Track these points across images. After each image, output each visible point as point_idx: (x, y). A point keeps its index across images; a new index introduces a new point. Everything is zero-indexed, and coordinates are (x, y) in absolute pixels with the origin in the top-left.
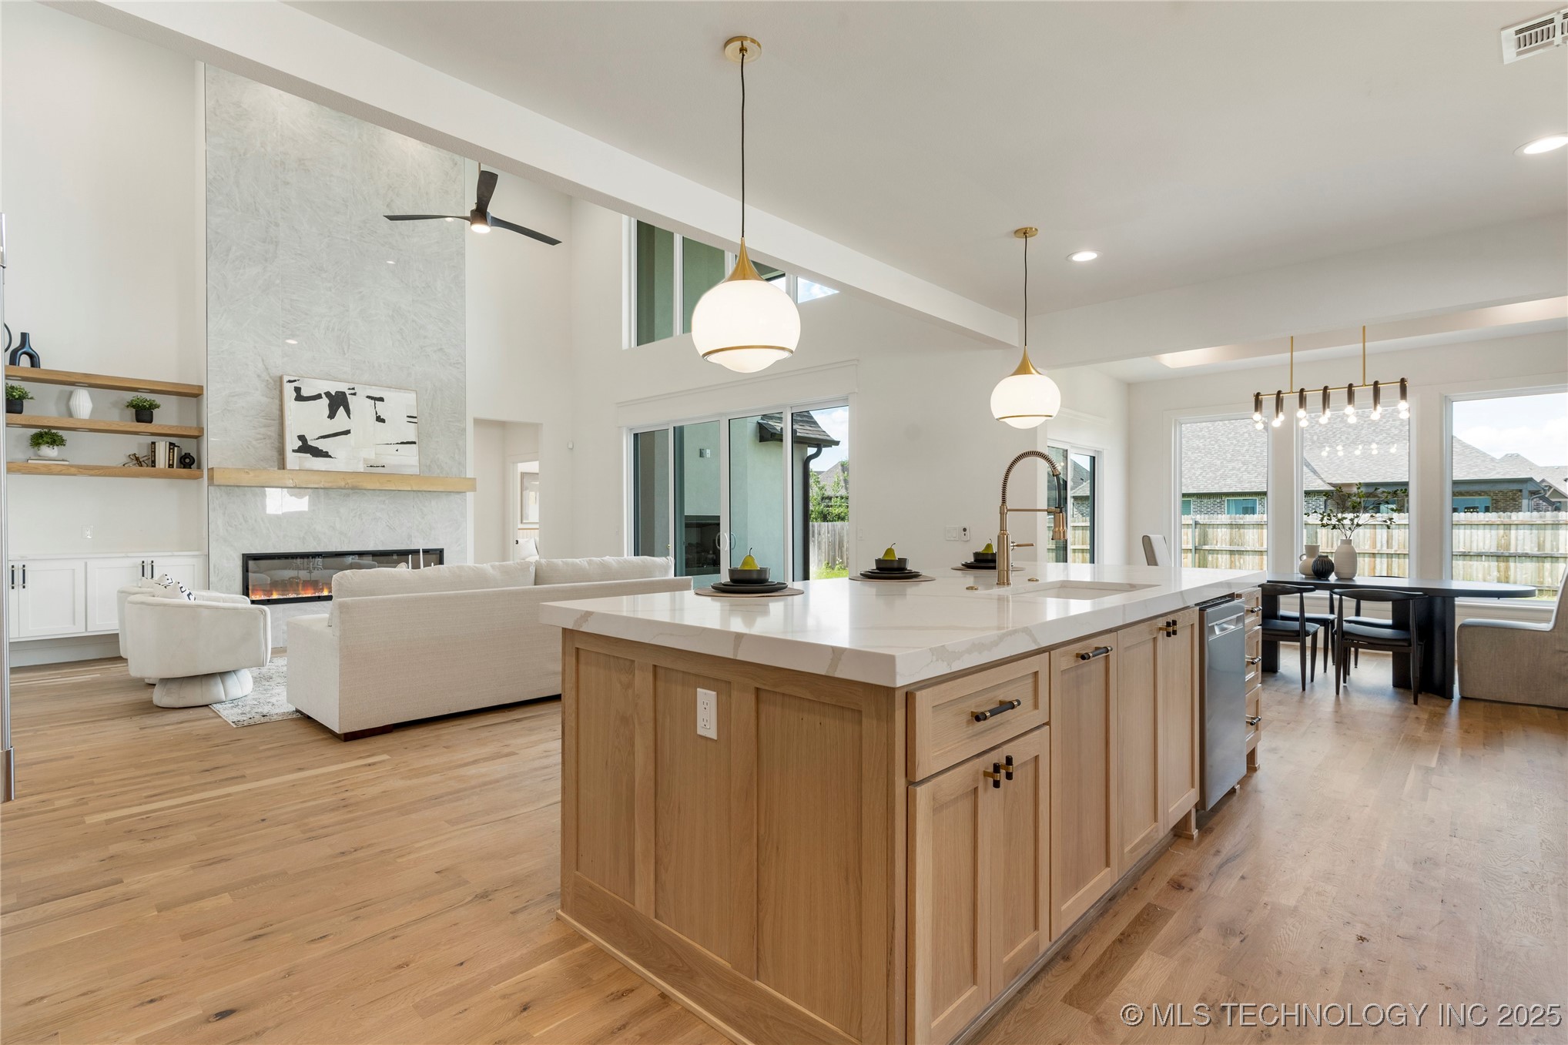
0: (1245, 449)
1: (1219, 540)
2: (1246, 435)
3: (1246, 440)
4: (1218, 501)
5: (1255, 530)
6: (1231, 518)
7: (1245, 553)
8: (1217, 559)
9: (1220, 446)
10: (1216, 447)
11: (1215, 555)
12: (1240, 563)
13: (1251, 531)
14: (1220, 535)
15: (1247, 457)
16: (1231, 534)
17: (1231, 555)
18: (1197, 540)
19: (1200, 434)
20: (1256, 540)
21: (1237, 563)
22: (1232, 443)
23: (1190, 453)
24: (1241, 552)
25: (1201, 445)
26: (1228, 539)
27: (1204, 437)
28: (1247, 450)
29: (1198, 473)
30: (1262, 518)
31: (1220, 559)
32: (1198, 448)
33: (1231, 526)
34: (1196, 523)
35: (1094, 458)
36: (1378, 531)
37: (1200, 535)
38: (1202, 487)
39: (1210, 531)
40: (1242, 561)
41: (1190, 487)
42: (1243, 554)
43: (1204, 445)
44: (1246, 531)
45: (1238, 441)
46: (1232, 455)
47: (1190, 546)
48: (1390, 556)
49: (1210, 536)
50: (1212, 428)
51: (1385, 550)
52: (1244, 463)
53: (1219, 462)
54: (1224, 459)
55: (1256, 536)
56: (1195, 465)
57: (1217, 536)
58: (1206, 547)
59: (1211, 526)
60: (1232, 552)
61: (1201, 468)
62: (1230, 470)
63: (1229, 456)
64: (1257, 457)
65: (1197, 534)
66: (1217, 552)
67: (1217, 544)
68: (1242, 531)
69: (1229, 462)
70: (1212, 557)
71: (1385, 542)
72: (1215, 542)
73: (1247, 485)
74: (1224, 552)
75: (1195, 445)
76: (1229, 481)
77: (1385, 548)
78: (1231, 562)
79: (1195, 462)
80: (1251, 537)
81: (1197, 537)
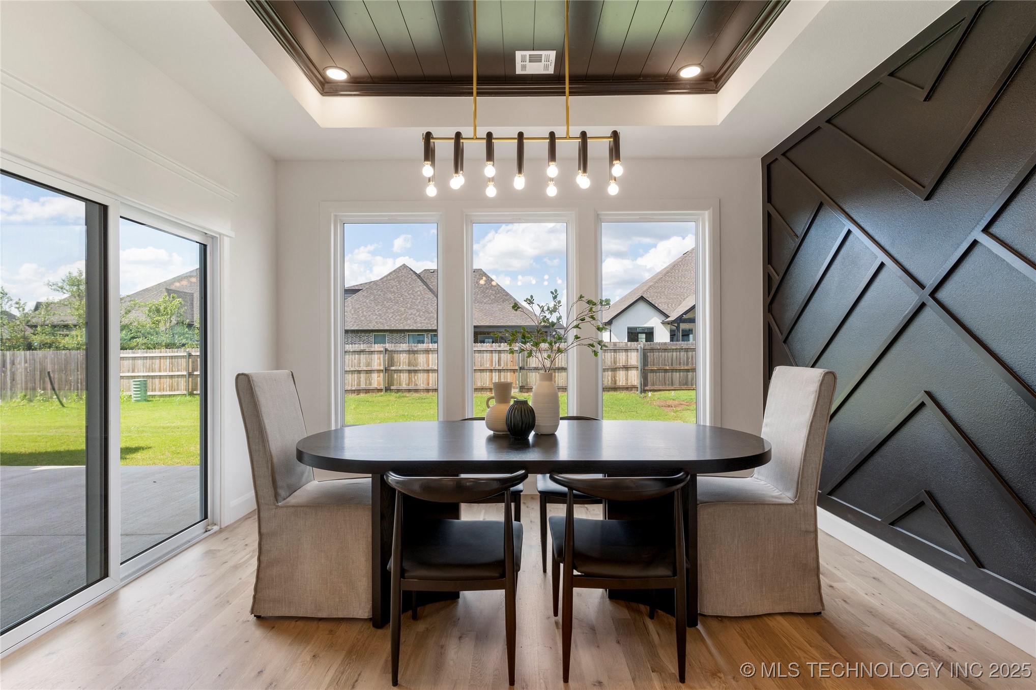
0: (418, 301)
1: (401, 363)
2: (419, 293)
3: (419, 296)
4: (403, 335)
5: (424, 355)
6: (409, 347)
7: (418, 371)
8: (400, 376)
9: (403, 299)
10: (402, 299)
11: (399, 374)
12: (415, 379)
13: (422, 355)
14: (402, 359)
15: (420, 306)
16: (409, 358)
17: (409, 373)
18: (387, 363)
19: (392, 290)
20: (425, 362)
21: (413, 379)
22: (411, 297)
23: (385, 302)
24: (416, 371)
25: (392, 297)
26: (407, 362)
27: (394, 292)
28: (420, 302)
29: (390, 316)
30: (428, 346)
31: (402, 377)
32: (391, 299)
33: (409, 352)
34: (386, 350)
35: (205, 246)
36: (494, 354)
37: (388, 359)
38: (393, 325)
39: (395, 356)
40: (416, 377)
41: (385, 325)
42: (417, 373)
43: (394, 297)
44: (418, 355)
45: (414, 296)
46: (411, 305)
47: (382, 368)
48: (500, 371)
49: (395, 360)
50: (399, 287)
51: (497, 367)
52: (418, 311)
53: (403, 309)
54: (406, 307)
55: (425, 360)
56: (389, 310)
57: (400, 359)
58: (393, 368)
59: (396, 352)
60: (410, 371)
61: (392, 313)
62: (410, 315)
63: (409, 305)
64: (425, 307)
65: (387, 358)
66: (400, 371)
67: (400, 366)
68: (416, 355)
69: (410, 308)
70: (397, 376)
71: (497, 362)
72: (399, 364)
73: (419, 325)
74: (405, 372)
75: (388, 297)
76: (409, 322)
77: (497, 366)
78: (409, 378)
79: (389, 309)
80: (422, 360)
81: (387, 360)
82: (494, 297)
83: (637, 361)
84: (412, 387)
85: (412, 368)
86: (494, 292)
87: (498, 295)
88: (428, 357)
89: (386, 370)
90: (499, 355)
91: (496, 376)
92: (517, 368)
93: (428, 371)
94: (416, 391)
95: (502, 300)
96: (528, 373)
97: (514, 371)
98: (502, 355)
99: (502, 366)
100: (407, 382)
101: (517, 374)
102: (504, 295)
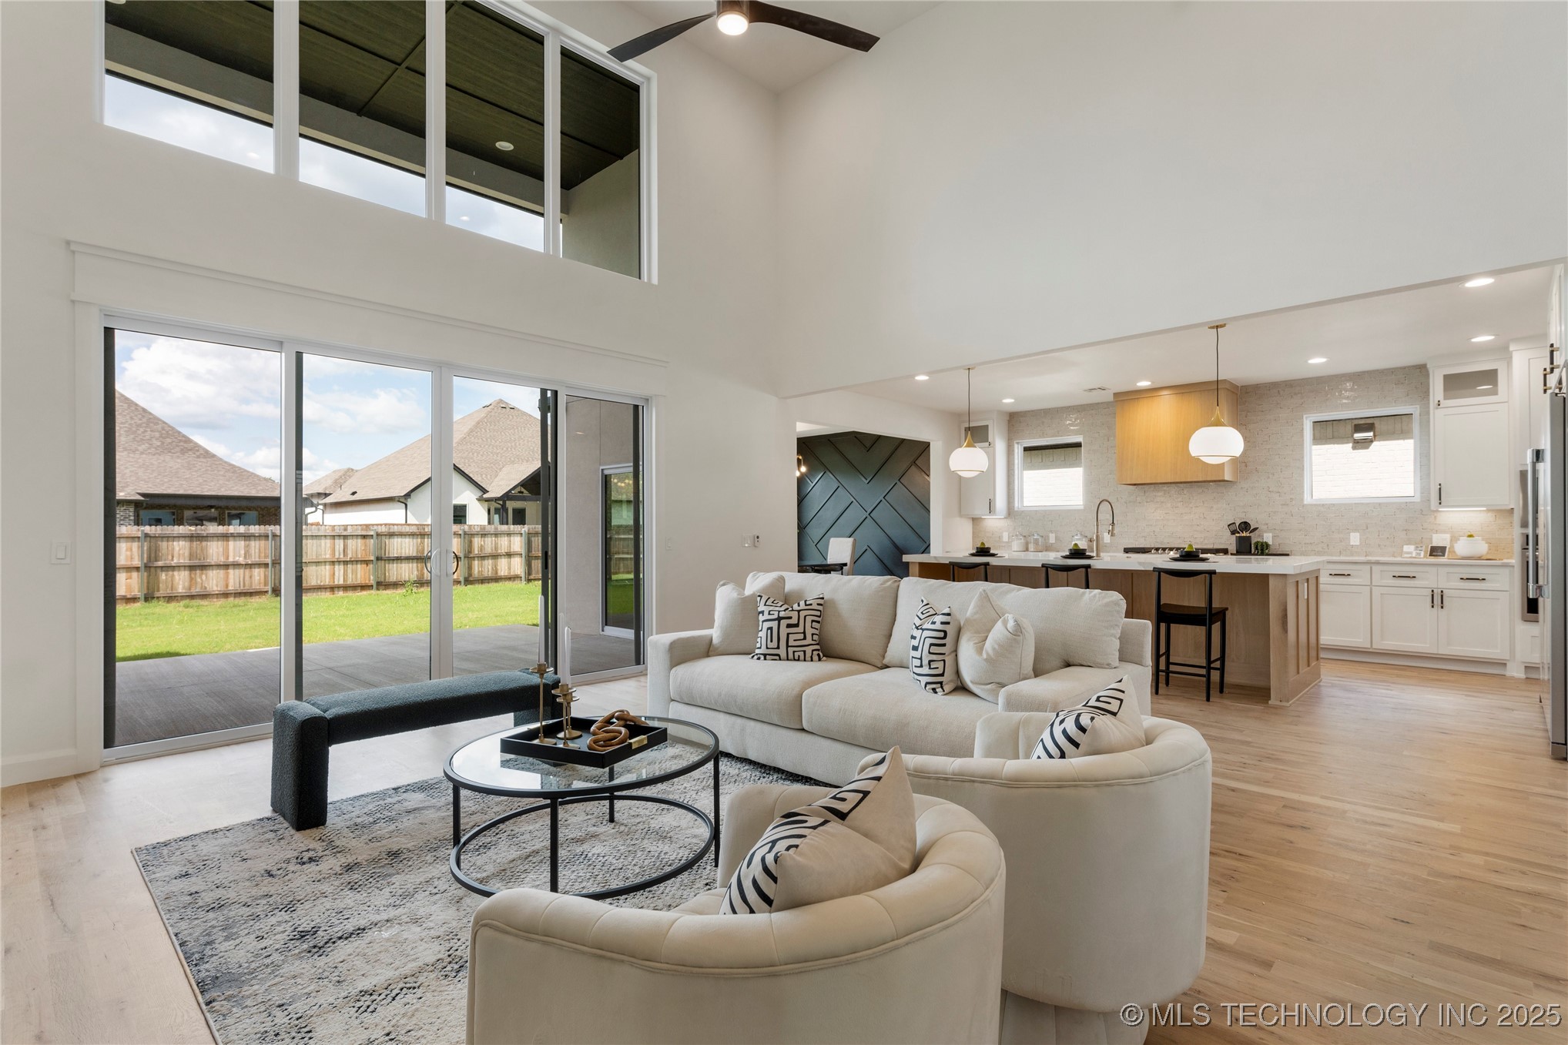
1: (176, 555)
5: (220, 543)
8: (173, 576)
11: (171, 573)
12: (202, 580)
13: (215, 543)
14: (177, 549)
16: (191, 548)
17: (190, 571)
18: (145, 556)
20: (221, 553)
21: (199, 580)
24: (204, 567)
26: (187, 553)
31: (177, 577)
33: (191, 537)
34: (147, 535)
36: (337, 541)
39: (164, 545)
40: (204, 576)
42: (206, 570)
44: (209, 543)
47: (137, 562)
48: (346, 563)
49: (164, 550)
55: (221, 550)
57: (173, 549)
58: (160, 564)
59: (165, 539)
65: (145, 548)
66: (173, 568)
67: (172, 560)
68: (204, 543)
70: (166, 575)
71: (342, 551)
72: (170, 557)
74: (182, 568)
77: (342, 556)
78: (191, 579)
80: (215, 550)
81: (145, 552)
82: (159, 444)
83: (521, 547)
84: (195, 590)
85: (196, 562)
86: (157, 434)
87: (169, 440)
88: (228, 545)
89: (147, 567)
90: (344, 542)
91: (339, 570)
92: (372, 558)
93: (226, 566)
94: (204, 596)
95: (178, 449)
96: (387, 565)
97: (367, 562)
98: (350, 542)
99: (350, 556)
100: (187, 584)
101: (371, 566)
102: (181, 441)
